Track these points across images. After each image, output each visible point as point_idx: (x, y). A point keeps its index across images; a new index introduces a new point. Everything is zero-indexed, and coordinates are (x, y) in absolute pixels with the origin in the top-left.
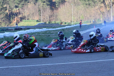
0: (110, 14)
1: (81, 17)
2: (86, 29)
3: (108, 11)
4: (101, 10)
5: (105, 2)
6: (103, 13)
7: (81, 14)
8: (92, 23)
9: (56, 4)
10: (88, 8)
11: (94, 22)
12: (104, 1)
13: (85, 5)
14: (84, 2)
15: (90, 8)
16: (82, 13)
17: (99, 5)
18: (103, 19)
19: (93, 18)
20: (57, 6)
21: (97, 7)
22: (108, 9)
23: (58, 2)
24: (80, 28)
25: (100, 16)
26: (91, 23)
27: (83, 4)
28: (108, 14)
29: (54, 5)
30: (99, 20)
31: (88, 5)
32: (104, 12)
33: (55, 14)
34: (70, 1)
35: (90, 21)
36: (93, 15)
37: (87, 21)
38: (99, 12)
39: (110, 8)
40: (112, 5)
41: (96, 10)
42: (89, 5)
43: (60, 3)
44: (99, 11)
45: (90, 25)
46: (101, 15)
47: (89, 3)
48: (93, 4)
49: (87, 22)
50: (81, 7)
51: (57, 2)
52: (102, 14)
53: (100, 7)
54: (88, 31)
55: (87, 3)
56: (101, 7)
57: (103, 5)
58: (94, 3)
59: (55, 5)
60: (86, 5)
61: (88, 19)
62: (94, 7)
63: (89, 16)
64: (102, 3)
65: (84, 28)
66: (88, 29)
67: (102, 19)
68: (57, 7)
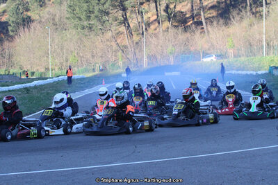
0: (141, 50)
1: (71, 59)
2: (83, 88)
3: (137, 43)
4: (118, 41)
5: (129, 21)
6: (124, 49)
7: (72, 52)
8: (97, 72)
9: (10, 28)
10: (86, 35)
11: (102, 70)
12: (126, 19)
13: (79, 29)
14: (76, 22)
15: (92, 36)
16: (73, 49)
17: (113, 28)
18: (124, 63)
19: (99, 60)
20: (12, 31)
21: (109, 34)
22: (136, 38)
23: (13, 21)
24: (67, 85)
25: (116, 56)
26: (95, 74)
27: (76, 27)
28: (137, 51)
29: (4, 28)
30: (114, 65)
31: (86, 31)
32: (125, 47)
33: (7, 51)
34: (43, 20)
35: (94, 69)
36: (99, 54)
37: (84, 67)
38: (115, 47)
39: (141, 36)
40: (146, 29)
41: (108, 40)
42: (90, 28)
43: (18, 23)
44: (113, 44)
45: (92, 77)
46: (120, 54)
47: (90, 24)
48: (100, 27)
49: (86, 71)
50: (71, 34)
51: (10, 23)
52: (121, 51)
53: (118, 33)
54: (87, 91)
55: (86, 23)
56: (119, 33)
57: (123, 29)
58: (103, 25)
59: (7, 30)
60: (83, 28)
61: (88, 62)
62: (103, 33)
63: (89, 56)
64: (121, 23)
65: (77, 85)
66: (87, 87)
67: (120, 63)
68: (11, 33)
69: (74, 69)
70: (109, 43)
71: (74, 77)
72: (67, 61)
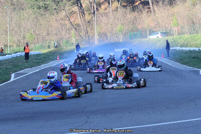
1: (28, 36)
2: (39, 64)
3: (89, 22)
4: (72, 20)
5: (82, 2)
6: (77, 27)
7: (29, 30)
8: (52, 49)
10: (42, 15)
11: (56, 47)
13: (36, 9)
14: (33, 2)
15: (47, 15)
16: (29, 27)
17: (67, 8)
19: (54, 38)
21: (64, 13)
22: (87, 17)
24: (25, 61)
25: (69, 34)
26: (50, 50)
27: (32, 7)
28: (89, 29)
30: (67, 42)
31: (42, 10)
32: (78, 25)
35: (49, 46)
36: (54, 32)
38: (68, 26)
39: (92, 15)
40: (97, 9)
41: (62, 19)
42: (46, 8)
44: (67, 22)
45: (47, 53)
46: (73, 31)
47: (45, 4)
48: (55, 7)
49: (42, 47)
50: (28, 13)
52: (74, 29)
53: (71, 13)
54: (43, 66)
55: (41, 4)
56: (73, 13)
57: (75, 9)
58: (57, 5)
60: (39, 8)
61: (44, 40)
62: (57, 12)
63: (45, 33)
64: (74, 3)
65: (34, 61)
66: (43, 63)
67: (74, 40)
69: (31, 46)
70: (63, 22)
71: (31, 53)
72: (24, 39)
